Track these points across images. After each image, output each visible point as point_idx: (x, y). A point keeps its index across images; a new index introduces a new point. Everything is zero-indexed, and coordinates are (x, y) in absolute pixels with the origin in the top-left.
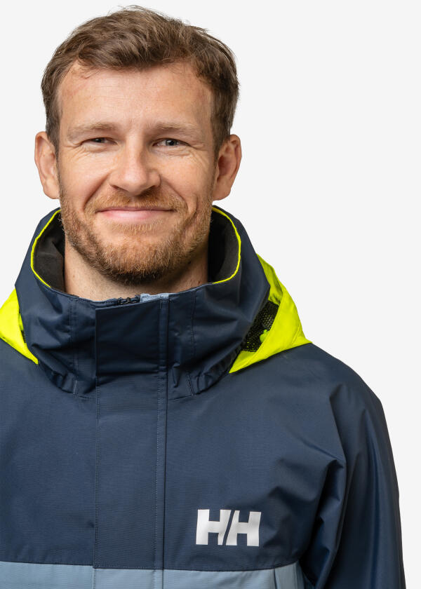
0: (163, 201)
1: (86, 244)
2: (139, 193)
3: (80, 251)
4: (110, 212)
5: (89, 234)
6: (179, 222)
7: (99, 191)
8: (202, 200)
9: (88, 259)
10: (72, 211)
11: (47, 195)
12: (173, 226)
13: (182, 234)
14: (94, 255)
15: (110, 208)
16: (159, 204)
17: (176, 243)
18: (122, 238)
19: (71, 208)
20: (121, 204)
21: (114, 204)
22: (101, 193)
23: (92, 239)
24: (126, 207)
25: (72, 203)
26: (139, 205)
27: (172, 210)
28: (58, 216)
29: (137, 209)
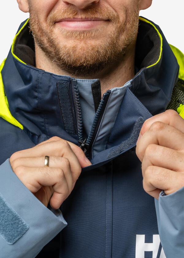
0: (101, 13)
1: (48, 45)
2: (83, 7)
3: (44, 49)
4: (63, 23)
5: (49, 38)
6: (114, 29)
7: (55, 7)
8: (130, 12)
9: (50, 56)
10: (37, 22)
11: (21, 10)
12: (109, 32)
13: (118, 38)
14: (53, 53)
15: (63, 19)
16: (98, 16)
17: (113, 44)
18: (73, 41)
19: (37, 20)
20: (71, 16)
21: (66, 16)
22: (57, 9)
23: (51, 42)
24: (74, 18)
25: (37, 16)
26: (83, 16)
27: (108, 21)
28: (28, 24)
29: (82, 20)
